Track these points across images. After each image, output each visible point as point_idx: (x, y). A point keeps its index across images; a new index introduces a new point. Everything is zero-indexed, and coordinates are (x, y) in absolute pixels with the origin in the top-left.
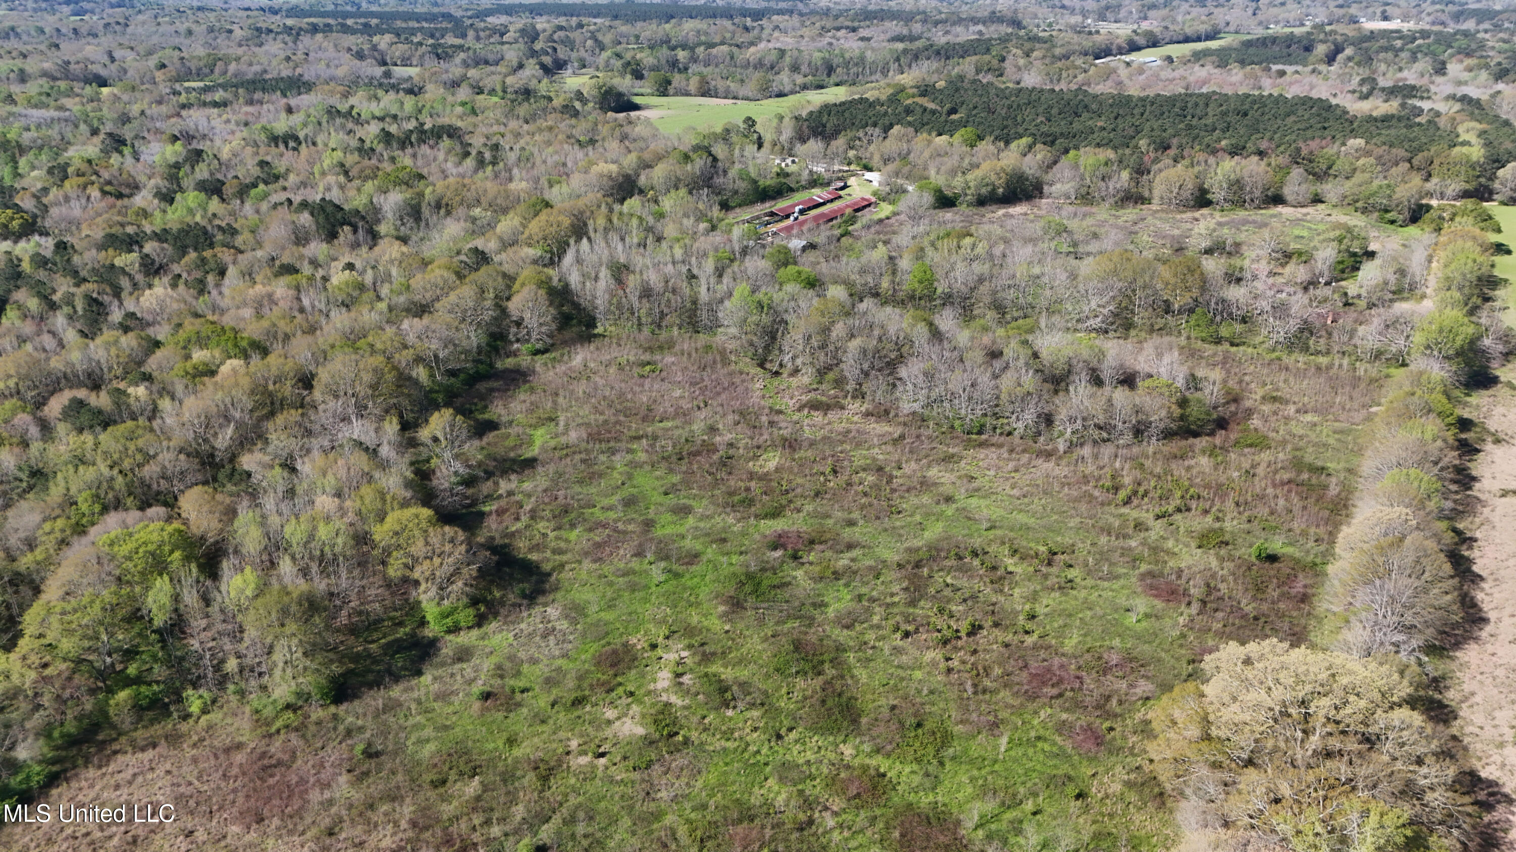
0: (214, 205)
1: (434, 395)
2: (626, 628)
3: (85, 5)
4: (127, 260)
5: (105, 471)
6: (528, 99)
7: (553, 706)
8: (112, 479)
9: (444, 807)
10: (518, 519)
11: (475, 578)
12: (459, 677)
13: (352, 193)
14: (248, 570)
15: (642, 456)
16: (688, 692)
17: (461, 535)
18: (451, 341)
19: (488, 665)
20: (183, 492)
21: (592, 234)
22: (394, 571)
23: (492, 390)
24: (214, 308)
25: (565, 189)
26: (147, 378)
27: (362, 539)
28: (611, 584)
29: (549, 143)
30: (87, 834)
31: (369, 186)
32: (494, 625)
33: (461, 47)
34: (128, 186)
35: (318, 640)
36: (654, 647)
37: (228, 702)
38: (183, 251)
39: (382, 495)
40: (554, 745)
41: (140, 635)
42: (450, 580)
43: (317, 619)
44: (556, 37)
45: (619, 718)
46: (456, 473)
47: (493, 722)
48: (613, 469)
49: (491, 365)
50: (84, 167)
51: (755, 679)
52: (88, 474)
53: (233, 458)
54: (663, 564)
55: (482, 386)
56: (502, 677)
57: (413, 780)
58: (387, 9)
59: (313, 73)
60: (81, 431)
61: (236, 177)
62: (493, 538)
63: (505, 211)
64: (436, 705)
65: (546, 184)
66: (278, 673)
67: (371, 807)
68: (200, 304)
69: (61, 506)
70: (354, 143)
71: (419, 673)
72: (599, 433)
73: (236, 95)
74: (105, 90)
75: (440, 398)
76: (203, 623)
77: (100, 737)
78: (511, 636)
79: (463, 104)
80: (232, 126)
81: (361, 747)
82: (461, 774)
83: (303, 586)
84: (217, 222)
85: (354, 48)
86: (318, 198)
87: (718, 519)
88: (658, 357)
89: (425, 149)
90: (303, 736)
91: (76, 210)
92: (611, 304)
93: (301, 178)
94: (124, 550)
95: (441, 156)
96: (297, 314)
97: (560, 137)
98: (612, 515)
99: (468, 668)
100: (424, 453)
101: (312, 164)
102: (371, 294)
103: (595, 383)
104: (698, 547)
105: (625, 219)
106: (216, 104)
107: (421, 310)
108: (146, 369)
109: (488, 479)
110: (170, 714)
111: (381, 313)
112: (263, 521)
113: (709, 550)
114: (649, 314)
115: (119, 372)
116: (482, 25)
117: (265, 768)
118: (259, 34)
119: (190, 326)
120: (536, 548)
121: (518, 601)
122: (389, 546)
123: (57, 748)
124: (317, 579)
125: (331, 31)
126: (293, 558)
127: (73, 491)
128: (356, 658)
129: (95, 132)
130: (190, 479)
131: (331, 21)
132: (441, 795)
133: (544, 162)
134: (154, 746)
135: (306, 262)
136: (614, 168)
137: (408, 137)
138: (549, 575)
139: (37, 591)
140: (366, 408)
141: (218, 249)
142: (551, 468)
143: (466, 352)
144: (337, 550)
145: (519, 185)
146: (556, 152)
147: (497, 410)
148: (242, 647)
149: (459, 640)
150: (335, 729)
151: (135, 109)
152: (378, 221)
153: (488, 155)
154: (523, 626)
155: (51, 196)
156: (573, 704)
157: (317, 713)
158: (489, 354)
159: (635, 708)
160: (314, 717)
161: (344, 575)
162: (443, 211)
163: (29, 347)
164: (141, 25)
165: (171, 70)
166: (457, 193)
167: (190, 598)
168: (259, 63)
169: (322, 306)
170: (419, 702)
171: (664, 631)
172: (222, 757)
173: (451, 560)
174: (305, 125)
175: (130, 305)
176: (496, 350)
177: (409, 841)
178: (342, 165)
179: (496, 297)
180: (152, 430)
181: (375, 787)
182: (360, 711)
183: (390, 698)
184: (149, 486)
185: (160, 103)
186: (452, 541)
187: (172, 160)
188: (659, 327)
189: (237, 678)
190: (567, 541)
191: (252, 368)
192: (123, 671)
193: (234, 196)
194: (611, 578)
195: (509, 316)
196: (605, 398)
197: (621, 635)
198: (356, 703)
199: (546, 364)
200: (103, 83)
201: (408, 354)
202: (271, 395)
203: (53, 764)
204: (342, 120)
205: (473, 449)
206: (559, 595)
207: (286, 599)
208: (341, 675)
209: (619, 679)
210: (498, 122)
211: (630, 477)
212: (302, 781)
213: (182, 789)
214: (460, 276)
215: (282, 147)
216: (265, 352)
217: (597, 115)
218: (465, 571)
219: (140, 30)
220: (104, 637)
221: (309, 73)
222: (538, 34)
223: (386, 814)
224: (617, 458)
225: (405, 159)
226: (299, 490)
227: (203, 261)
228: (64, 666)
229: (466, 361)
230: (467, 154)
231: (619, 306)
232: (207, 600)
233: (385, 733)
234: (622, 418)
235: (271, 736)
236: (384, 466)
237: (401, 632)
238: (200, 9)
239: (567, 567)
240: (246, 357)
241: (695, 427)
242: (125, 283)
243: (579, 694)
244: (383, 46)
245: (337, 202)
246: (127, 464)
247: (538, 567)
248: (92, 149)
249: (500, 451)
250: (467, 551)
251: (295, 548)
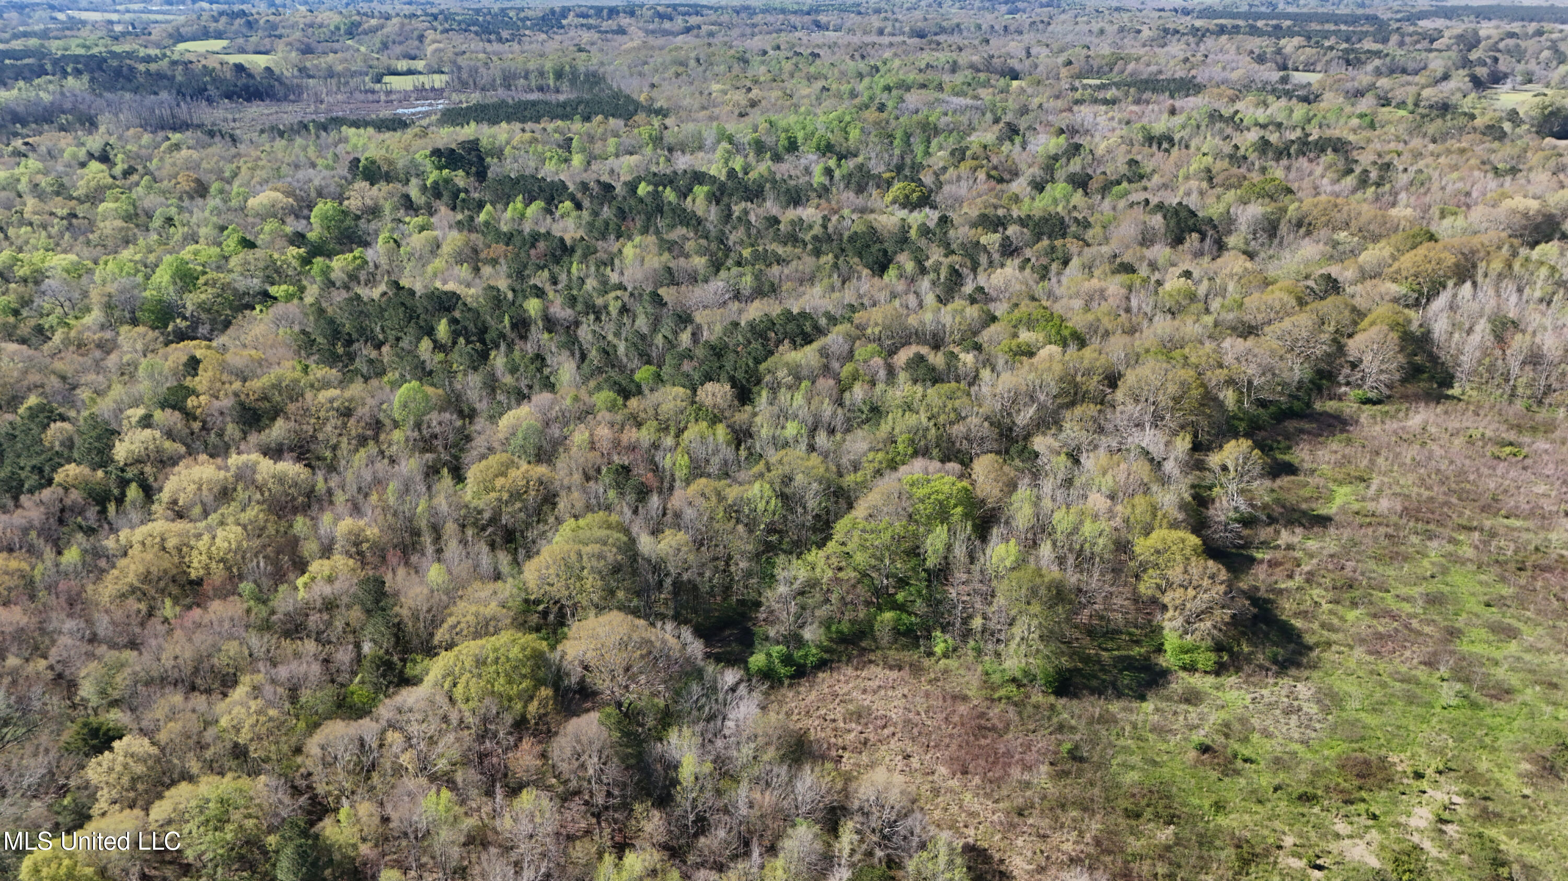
0: (1078, 198)
1: (1236, 423)
2: (1389, 742)
3: (1020, 5)
4: (991, 239)
5: (924, 420)
6: (1443, 116)
7: (1276, 789)
8: (927, 429)
9: (1131, 840)
10: (1291, 577)
11: (1226, 624)
12: (1181, 718)
13: (1210, 200)
14: (1013, 542)
15: (1468, 552)
16: (1450, 845)
17: (1223, 575)
18: (1271, 369)
19: (1216, 718)
20: (978, 455)
21: (1480, 279)
22: (1146, 588)
23: (1302, 431)
24: (1050, 294)
25: (1460, 222)
26: (978, 347)
27: (1122, 547)
28: (1384, 685)
29: (1455, 168)
30: (834, 721)
31: (1231, 195)
32: (1233, 680)
33: (1378, 54)
34: (1010, 172)
35: (1056, 629)
36: (1419, 776)
37: (966, 654)
38: (1038, 238)
39: (1154, 509)
40: (1266, 832)
41: (913, 569)
42: (1199, 616)
43: (1060, 609)
44: (1501, 45)
45: (1351, 837)
46: (1236, 509)
47: (1205, 778)
48: (1425, 555)
49: (1308, 405)
50: (980, 151)
51: (1550, 868)
52: (911, 420)
53: (1027, 437)
54: (1459, 686)
55: (1291, 425)
56: (1227, 736)
57: (1107, 799)
58: (1305, 10)
59: (1207, 75)
60: (915, 382)
61: (1104, 173)
62: (1257, 589)
63: (1376, 239)
64: (1151, 737)
65: (1437, 215)
66: (1013, 645)
67: (1063, 806)
68: (1039, 289)
69: (885, 442)
70: (1227, 149)
71: (1143, 698)
72: (1418, 510)
73: (1127, 94)
74: (1015, 83)
75: (1242, 426)
76: (964, 577)
77: (863, 644)
78: (1249, 697)
79: (1362, 116)
80: (1115, 124)
81: (1068, 746)
82: (1157, 816)
83: (1054, 572)
84: (1075, 214)
85: (1257, 51)
86: (1175, 201)
87: (1552, 657)
88: (1526, 439)
89: (1303, 162)
90: (1020, 713)
91: (962, 189)
92: (1480, 363)
93: (1164, 180)
94: (920, 492)
95: (1319, 171)
96: (1122, 313)
97: (1473, 161)
98: (1407, 608)
99: (1193, 714)
100: (1209, 478)
101: (1178, 167)
102: (1201, 305)
103: (1431, 452)
104: (1514, 680)
105: (1531, 267)
106: (1106, 102)
107: (1248, 330)
108: (978, 339)
109: (1269, 525)
110: (918, 647)
111: (1205, 327)
112: (1037, 502)
113: (1529, 691)
114: (1529, 385)
115: (957, 337)
116: (1411, 29)
117: (980, 728)
118: (1166, 34)
119: (1026, 307)
120: (1304, 614)
121: (1267, 664)
122: (1147, 562)
123: (831, 640)
124: (1070, 571)
125: (1238, 33)
126: (1054, 544)
127: (897, 431)
128: (1086, 659)
129: (997, 121)
130: (987, 445)
131: (1241, 23)
132: (1132, 827)
133: (1443, 189)
134: (900, 669)
135: (1145, 264)
136: (1534, 205)
137: (1287, 149)
138: (1311, 649)
139: (850, 506)
140: (1163, 419)
141: (1069, 240)
142: (1346, 533)
143: (1284, 384)
144: (1097, 549)
145: (1403, 212)
146: (1461, 179)
147: (1301, 454)
148: (990, 610)
149: (1192, 680)
150: (1049, 718)
151: (1036, 101)
152: (1229, 232)
153: (1374, 175)
154: (1265, 692)
155: (947, 176)
156: (1300, 798)
157: (1038, 697)
158: (1309, 392)
159: (1374, 835)
160: (1034, 699)
161: (1096, 576)
162: (1303, 230)
163: (897, 303)
164: (1062, 26)
165: (1076, 68)
166: (1325, 212)
167: (960, 551)
168: (1157, 64)
169: (1148, 310)
170: (1135, 727)
171: (1437, 762)
172: (949, 702)
173: (1206, 596)
174: (1184, 127)
175: (982, 280)
176: (1320, 389)
177: (1088, 856)
178: (1209, 170)
179: (1337, 331)
180: (969, 394)
181: (1072, 789)
182: (1077, 712)
183: (1107, 711)
184: (953, 443)
185: (1057, 97)
186: (1212, 577)
187: (1053, 151)
188: (1540, 403)
189: (978, 636)
190: (1342, 619)
191: (1067, 357)
192: (893, 595)
193: (1098, 191)
194: (1385, 678)
195: (1345, 355)
196: (1438, 471)
197: (1380, 747)
198: (1075, 702)
199: (1374, 417)
200: (1015, 76)
201: (1222, 374)
202: (1076, 385)
203: (826, 652)
204: (1222, 125)
205: (1263, 490)
206: (1315, 675)
207: (1038, 581)
208: (1068, 670)
209: (1364, 794)
210: (1398, 139)
211: (1445, 571)
212: (1008, 754)
213: (911, 715)
214: (1301, 302)
215: (1155, 147)
216: (1082, 343)
217: (1532, 140)
218: (1218, 612)
219: (1059, 28)
220: (887, 562)
221: (1201, 76)
222: (1478, 42)
223: (1074, 820)
224: (1434, 544)
225: (1278, 172)
226: (1077, 482)
227: (1053, 249)
228: (853, 574)
229: (1281, 394)
230: (1350, 171)
231: (1491, 369)
232: (972, 559)
233: (1094, 742)
234: (1454, 500)
235: (993, 700)
236: (1164, 481)
237: (1136, 651)
238: (1118, 9)
239: (1334, 648)
240: (1065, 345)
241: (1553, 536)
242: (983, 260)
243: (1310, 790)
244: (1288, 50)
245: (1192, 207)
246: (942, 419)
247: (1299, 637)
248: (989, 136)
249: (1291, 498)
250: (1226, 593)
251: (1058, 536)
